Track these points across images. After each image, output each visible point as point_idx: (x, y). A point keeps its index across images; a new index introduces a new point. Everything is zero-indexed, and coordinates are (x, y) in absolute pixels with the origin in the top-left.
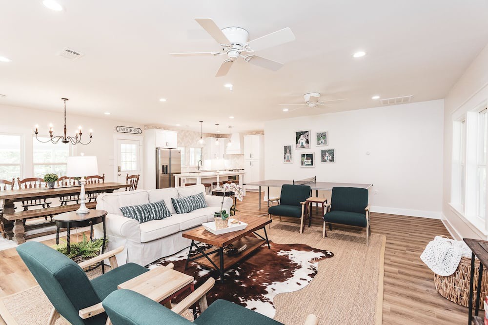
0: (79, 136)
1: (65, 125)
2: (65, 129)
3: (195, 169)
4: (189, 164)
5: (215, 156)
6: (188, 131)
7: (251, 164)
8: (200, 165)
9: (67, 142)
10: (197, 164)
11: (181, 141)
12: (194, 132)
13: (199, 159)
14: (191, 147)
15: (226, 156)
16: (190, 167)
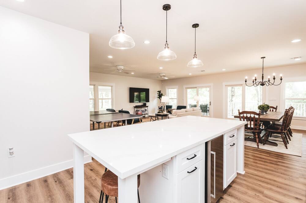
0: (255, 81)
1: (263, 74)
2: (263, 77)
9: (264, 85)
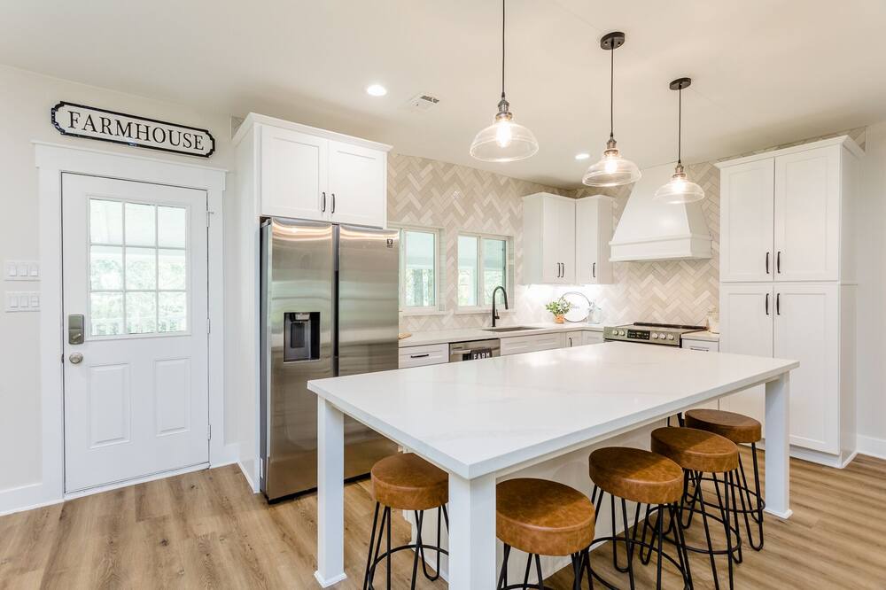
3: (479, 320)
4: (452, 303)
5: (561, 270)
6: (449, 166)
7: (773, 305)
8: (500, 307)
10: (489, 302)
11: (418, 206)
12: (475, 172)
13: (493, 279)
14: (462, 233)
15: (606, 271)
16: (456, 316)
